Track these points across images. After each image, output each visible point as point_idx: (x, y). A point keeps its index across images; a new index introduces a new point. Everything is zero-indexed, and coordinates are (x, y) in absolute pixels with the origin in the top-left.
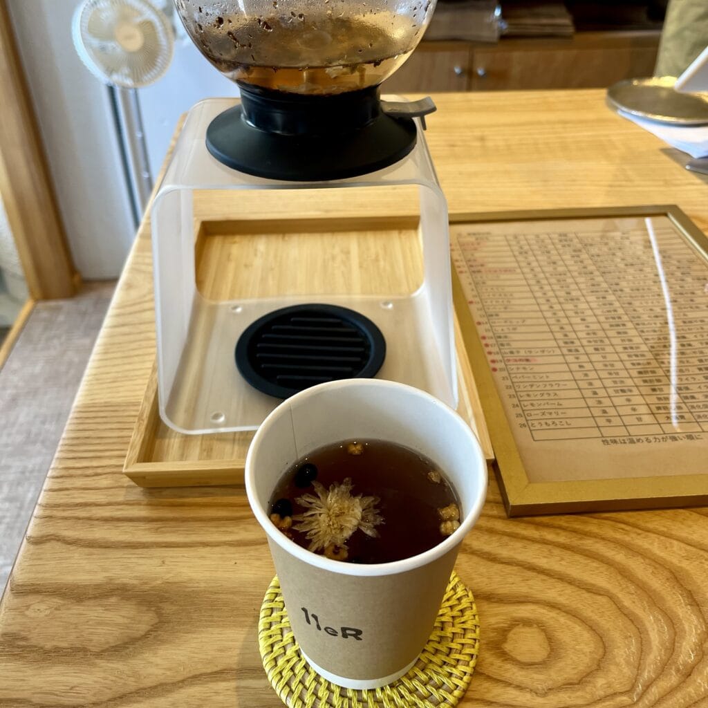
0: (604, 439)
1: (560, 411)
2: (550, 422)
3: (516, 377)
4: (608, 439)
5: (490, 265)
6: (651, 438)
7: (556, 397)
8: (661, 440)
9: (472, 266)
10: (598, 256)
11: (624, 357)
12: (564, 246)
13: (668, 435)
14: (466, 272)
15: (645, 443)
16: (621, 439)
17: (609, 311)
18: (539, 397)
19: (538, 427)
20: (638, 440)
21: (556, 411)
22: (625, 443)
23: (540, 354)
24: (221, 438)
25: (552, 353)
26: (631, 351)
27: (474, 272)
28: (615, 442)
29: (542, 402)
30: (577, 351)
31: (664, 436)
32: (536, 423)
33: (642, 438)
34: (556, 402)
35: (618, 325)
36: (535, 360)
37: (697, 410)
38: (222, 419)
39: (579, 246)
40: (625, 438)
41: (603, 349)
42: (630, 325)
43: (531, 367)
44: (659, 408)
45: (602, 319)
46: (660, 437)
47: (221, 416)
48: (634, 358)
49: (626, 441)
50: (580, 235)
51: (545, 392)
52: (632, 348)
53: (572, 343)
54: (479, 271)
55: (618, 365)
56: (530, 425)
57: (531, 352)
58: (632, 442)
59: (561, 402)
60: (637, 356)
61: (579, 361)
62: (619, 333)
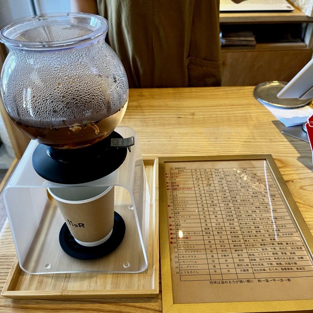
0: (211, 281)
1: (195, 266)
2: (189, 271)
3: (180, 247)
4: (213, 281)
5: (181, 186)
6: (231, 281)
7: (195, 258)
8: (236, 282)
9: (173, 186)
10: (230, 181)
11: (230, 237)
12: (216, 176)
13: (239, 280)
14: (170, 189)
15: (228, 283)
16: (218, 281)
17: (228, 212)
18: (188, 258)
19: (184, 274)
20: (226, 282)
21: (193, 265)
22: (220, 283)
23: (193, 235)
24: (47, 276)
25: (198, 235)
26: (234, 234)
27: (174, 189)
28: (215, 282)
29: (188, 261)
30: (210, 233)
31: (237, 280)
32: (183, 271)
33: (228, 281)
34: (194, 261)
35: (231, 220)
36: (190, 238)
37: (255, 267)
38: (49, 267)
39: (223, 176)
40: (220, 281)
41: (221, 233)
42: (236, 220)
43: (188, 241)
44: (238, 265)
45: (224, 216)
46: (235, 280)
47: (49, 265)
48: (234, 238)
49: (220, 282)
50: (224, 170)
51: (191, 255)
52: (234, 232)
53: (209, 229)
54: (176, 189)
55: (226, 241)
56: (181, 272)
57: (189, 233)
58: (223, 283)
59: (197, 261)
60: (235, 237)
61: (210, 239)
62: (230, 224)
